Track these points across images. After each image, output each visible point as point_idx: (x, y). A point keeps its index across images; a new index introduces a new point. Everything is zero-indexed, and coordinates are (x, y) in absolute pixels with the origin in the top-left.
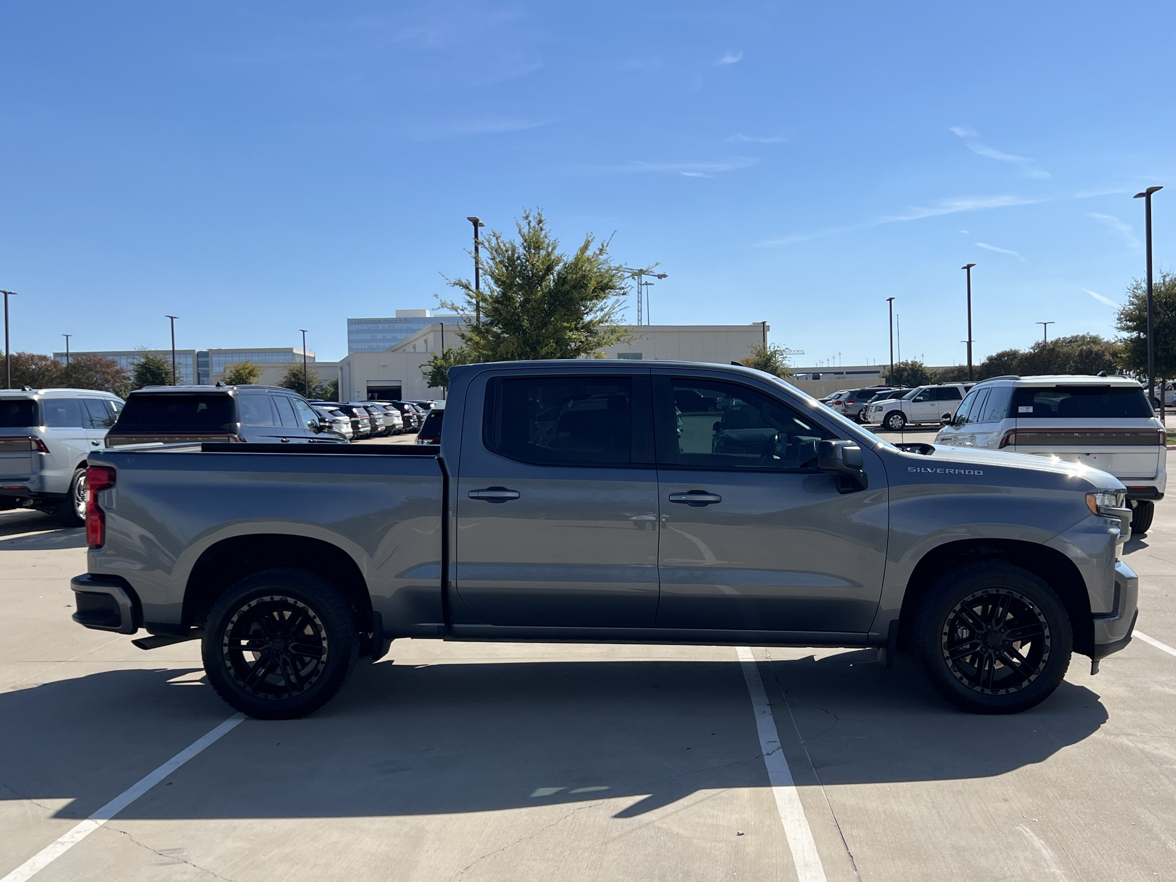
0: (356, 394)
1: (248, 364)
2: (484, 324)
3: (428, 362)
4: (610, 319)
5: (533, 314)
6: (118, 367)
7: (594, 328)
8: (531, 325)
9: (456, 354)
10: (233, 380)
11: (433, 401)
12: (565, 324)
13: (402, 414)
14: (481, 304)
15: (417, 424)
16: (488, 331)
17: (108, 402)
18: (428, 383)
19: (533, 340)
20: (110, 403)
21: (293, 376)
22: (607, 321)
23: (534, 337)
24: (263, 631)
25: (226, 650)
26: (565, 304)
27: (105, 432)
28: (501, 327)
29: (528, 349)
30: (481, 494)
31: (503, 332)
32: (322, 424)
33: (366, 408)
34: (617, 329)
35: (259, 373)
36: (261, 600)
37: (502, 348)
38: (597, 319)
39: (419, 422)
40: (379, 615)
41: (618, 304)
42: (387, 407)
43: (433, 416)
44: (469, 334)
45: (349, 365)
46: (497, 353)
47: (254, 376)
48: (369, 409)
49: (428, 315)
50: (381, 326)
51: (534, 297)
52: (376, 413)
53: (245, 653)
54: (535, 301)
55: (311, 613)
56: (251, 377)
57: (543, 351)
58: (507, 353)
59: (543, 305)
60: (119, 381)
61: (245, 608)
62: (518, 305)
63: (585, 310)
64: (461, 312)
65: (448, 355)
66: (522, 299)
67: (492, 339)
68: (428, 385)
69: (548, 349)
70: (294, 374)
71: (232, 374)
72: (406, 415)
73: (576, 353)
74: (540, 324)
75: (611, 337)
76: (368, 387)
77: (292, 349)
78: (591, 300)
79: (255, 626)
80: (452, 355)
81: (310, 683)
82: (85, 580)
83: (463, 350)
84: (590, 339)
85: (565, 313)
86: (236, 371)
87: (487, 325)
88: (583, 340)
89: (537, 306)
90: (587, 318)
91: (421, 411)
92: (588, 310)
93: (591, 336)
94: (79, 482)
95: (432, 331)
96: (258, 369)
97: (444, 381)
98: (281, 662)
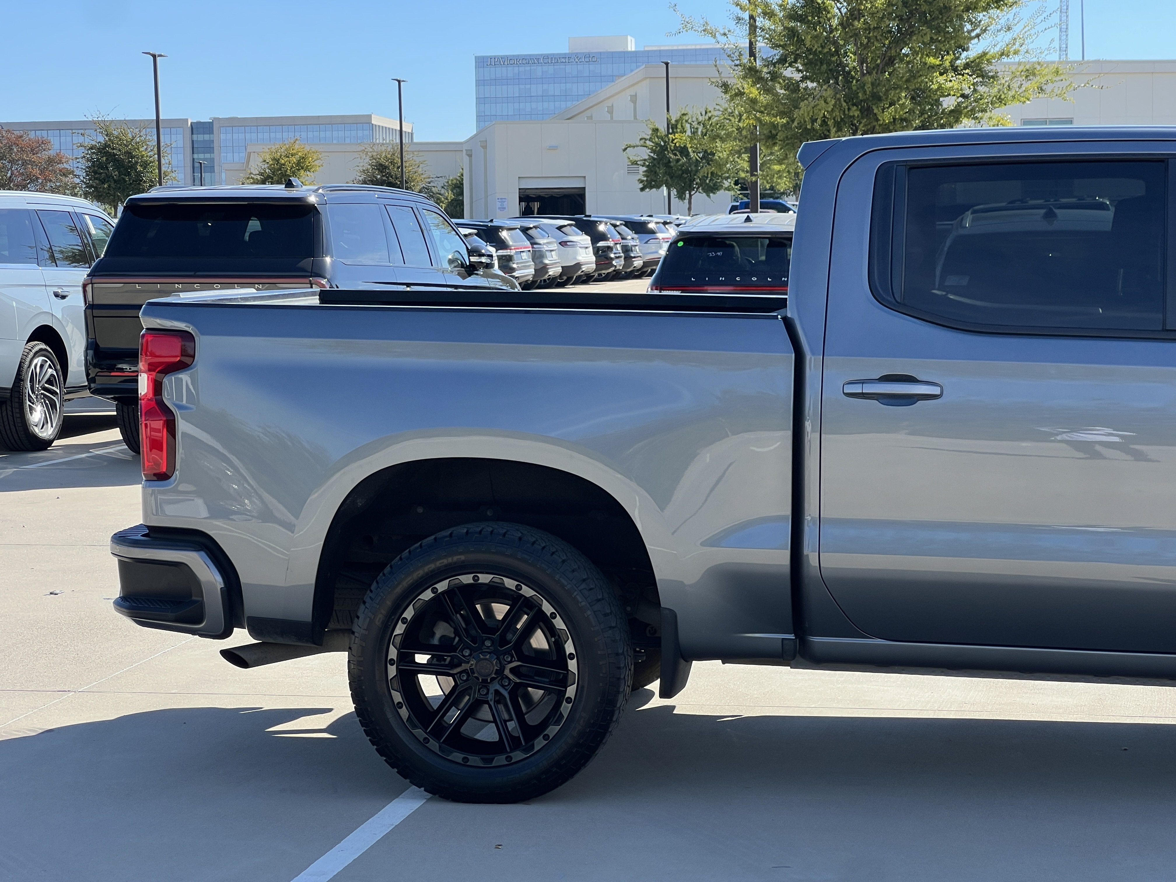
0: (498, 205)
1: (296, 147)
2: (768, 63)
3: (641, 139)
4: (1023, 49)
5: (866, 41)
6: (52, 153)
7: (991, 67)
8: (862, 62)
9: (695, 124)
10: (269, 177)
11: (651, 216)
12: (931, 60)
13: (594, 241)
14: (760, 22)
15: (623, 262)
16: (775, 76)
17: (78, 215)
18: (641, 181)
19: (865, 92)
20: (84, 220)
21: (379, 169)
22: (1016, 53)
23: (868, 88)
24: (457, 639)
25: (392, 671)
26: (933, 19)
27: (81, 274)
28: (801, 68)
29: (855, 112)
30: (869, 389)
31: (804, 79)
32: (473, 259)
33: (525, 230)
34: (1038, 68)
35: (316, 163)
36: (457, 582)
37: (804, 111)
38: (997, 49)
39: (625, 258)
40: (673, 615)
41: (1042, 18)
42: (563, 229)
43: (680, 244)
44: (736, 82)
45: (485, 147)
46: (793, 121)
47: (307, 169)
48: (530, 232)
49: (631, 47)
50: (538, 70)
51: (869, 6)
52: (545, 241)
53: (423, 678)
54: (872, 14)
55: (547, 608)
56: (302, 171)
57: (886, 117)
58: (813, 121)
59: (887, 22)
60: (53, 179)
61: (427, 595)
62: (835, 22)
63: (973, 30)
64: (723, 39)
65: (679, 126)
66: (844, 11)
67: (782, 91)
68: (641, 186)
69: (896, 112)
70: (381, 165)
71: (266, 166)
72: (601, 244)
73: (952, 119)
74: (879, 61)
75: (1026, 85)
76: (519, 189)
77: (370, 116)
78: (986, 9)
79: (442, 630)
80: (688, 126)
81: (546, 737)
82: (139, 537)
83: (710, 115)
84: (981, 89)
85: (931, 38)
86: (274, 159)
87: (774, 64)
88: (967, 92)
89: (874, 24)
90: (975, 49)
91: (629, 237)
92: (978, 31)
93: (982, 83)
94: (33, 367)
95: (646, 78)
96: (315, 158)
97: (671, 178)
98: (491, 697)
